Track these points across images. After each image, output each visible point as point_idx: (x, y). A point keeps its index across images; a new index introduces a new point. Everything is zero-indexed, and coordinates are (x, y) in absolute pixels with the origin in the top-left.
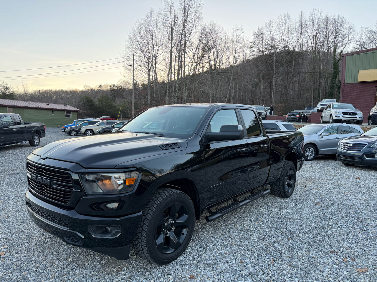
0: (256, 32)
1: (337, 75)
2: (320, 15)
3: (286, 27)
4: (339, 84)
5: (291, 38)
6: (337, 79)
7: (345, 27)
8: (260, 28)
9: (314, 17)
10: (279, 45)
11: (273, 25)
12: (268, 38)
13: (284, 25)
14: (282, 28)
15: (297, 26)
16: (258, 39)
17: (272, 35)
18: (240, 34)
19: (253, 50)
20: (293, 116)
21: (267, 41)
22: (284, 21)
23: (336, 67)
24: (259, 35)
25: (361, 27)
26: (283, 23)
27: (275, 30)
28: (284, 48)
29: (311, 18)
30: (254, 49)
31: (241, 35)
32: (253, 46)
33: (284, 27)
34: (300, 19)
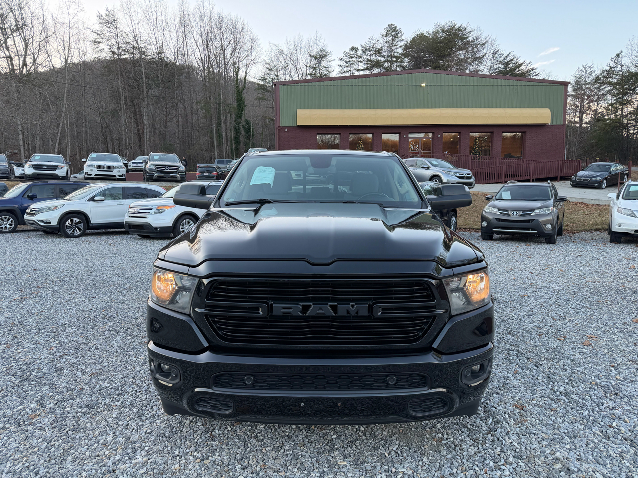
0: (104, 15)
1: (242, 111)
2: (212, 9)
3: (159, 18)
4: (246, 125)
5: (168, 39)
6: (243, 118)
7: (247, 38)
8: (109, 9)
9: (202, 12)
10: (148, 47)
11: (136, 10)
12: (127, 30)
13: (154, 13)
14: (151, 18)
15: (178, 20)
16: (107, 29)
17: (134, 27)
18: (76, 12)
19: (100, 48)
20: (208, 174)
21: (124, 35)
22: (153, 6)
23: (240, 98)
24: (109, 22)
25: (270, 43)
26: (152, 10)
27: (139, 18)
28: (158, 54)
29: (198, 11)
30: (101, 46)
31: (79, 14)
32: (98, 40)
33: (154, 18)
34: (181, 9)
